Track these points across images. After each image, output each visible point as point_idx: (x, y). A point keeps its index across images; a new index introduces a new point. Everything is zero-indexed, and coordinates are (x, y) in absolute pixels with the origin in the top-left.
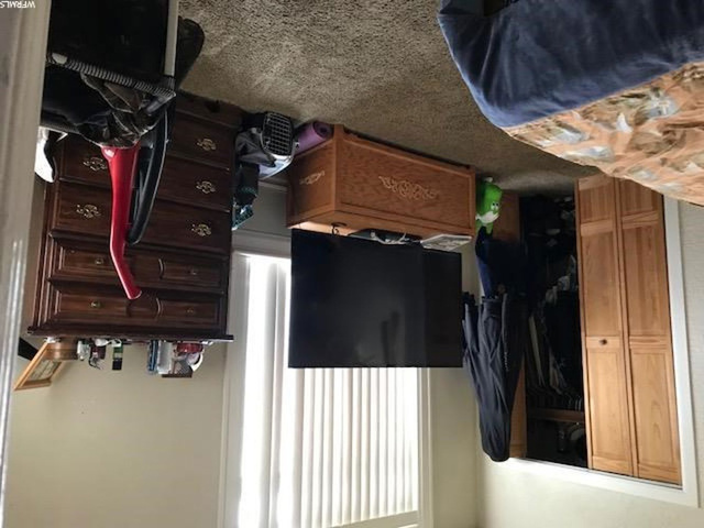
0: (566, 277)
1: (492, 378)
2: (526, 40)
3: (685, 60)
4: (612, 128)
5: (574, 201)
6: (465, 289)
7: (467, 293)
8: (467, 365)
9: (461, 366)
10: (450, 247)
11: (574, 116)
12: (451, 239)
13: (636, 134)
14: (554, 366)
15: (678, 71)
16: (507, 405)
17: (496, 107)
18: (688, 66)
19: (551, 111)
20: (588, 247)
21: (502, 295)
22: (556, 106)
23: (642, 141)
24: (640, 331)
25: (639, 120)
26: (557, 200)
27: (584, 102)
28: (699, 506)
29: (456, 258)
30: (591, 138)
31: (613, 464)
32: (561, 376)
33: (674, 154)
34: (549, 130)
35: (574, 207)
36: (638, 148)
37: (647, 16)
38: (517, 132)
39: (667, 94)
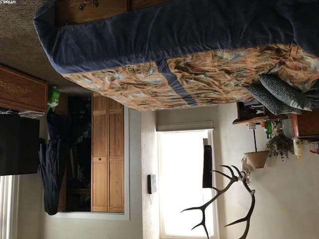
0: (87, 132)
1: (51, 178)
2: (71, 41)
3: (126, 64)
4: (103, 80)
5: (91, 101)
6: (41, 136)
7: (42, 138)
8: (39, 172)
9: (37, 173)
10: (34, 117)
11: (89, 74)
12: (35, 114)
13: (111, 84)
14: (80, 170)
15: (124, 67)
16: (57, 189)
17: (58, 66)
18: (127, 66)
19: (81, 71)
20: (96, 120)
21: (58, 140)
22: (82, 70)
23: (114, 86)
24: (113, 154)
25: (113, 79)
26: (84, 99)
27: (93, 70)
28: (130, 220)
29: (37, 122)
30: (96, 83)
31: (100, 208)
32: (82, 174)
33: (125, 92)
34: (80, 78)
35: (91, 103)
36: (112, 88)
37: (114, 46)
38: (66, 76)
39: (121, 73)
